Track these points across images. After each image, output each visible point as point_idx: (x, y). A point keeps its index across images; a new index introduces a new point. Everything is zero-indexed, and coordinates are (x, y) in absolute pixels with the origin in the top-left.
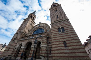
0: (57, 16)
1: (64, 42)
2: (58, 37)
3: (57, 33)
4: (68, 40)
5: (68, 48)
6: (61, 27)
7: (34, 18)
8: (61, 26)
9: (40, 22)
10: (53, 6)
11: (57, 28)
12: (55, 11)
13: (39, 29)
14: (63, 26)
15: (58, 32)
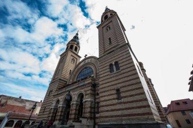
0: (110, 39)
1: (118, 90)
2: (108, 82)
3: (107, 75)
4: (123, 87)
5: (122, 100)
6: (113, 63)
7: (76, 49)
8: (115, 61)
9: (86, 55)
10: (103, 19)
11: (108, 64)
12: (107, 29)
13: (86, 68)
14: (117, 60)
15: (109, 73)
